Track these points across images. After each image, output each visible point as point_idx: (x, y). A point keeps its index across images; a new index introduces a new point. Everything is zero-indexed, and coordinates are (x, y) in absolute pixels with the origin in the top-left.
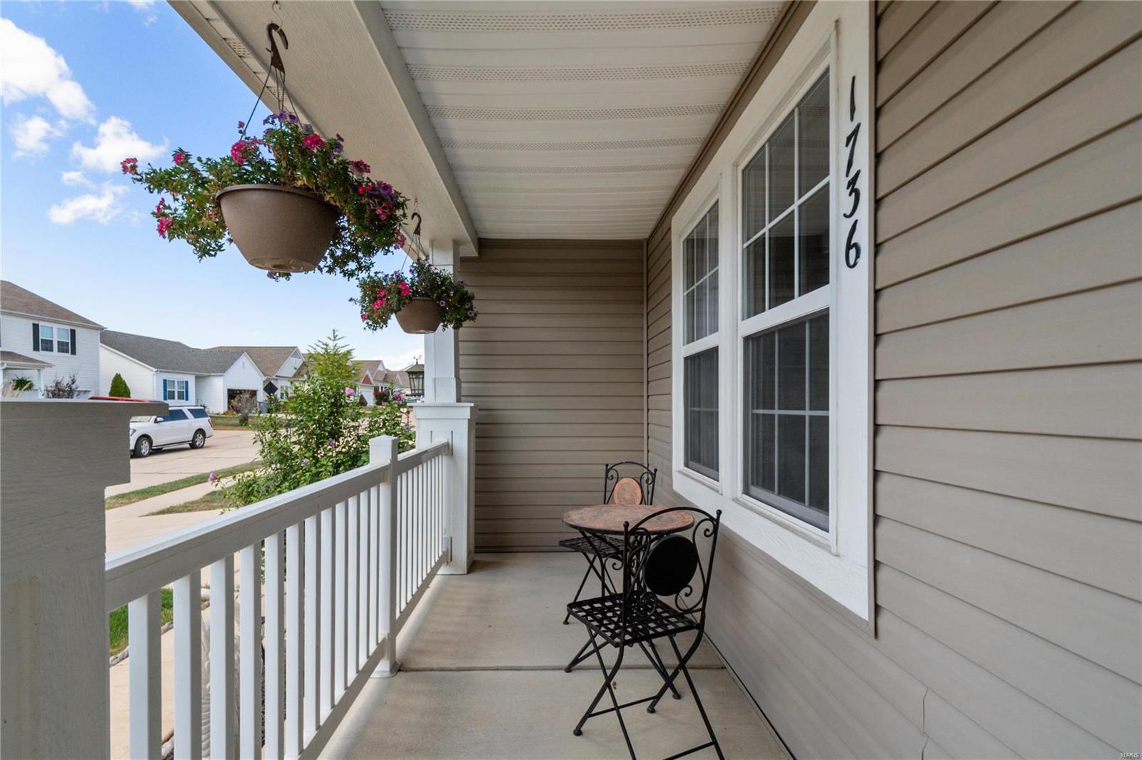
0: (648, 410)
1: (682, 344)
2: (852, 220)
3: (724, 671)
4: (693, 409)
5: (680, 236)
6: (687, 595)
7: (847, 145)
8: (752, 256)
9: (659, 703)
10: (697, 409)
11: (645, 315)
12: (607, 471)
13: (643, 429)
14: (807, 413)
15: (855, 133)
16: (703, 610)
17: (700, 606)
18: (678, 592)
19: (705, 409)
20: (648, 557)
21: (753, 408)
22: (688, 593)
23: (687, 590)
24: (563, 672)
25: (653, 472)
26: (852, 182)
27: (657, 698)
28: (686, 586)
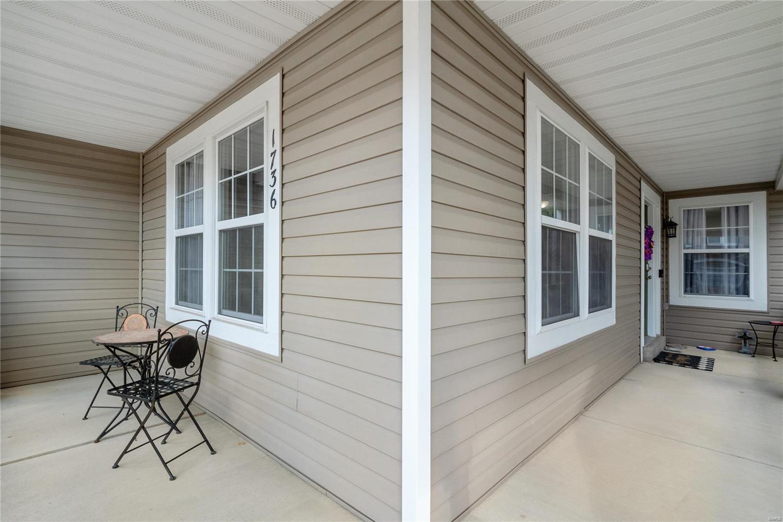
0: (142, 270)
1: (174, 229)
2: (273, 188)
3: (206, 415)
4: (181, 269)
5: (173, 161)
6: (191, 367)
7: (271, 156)
8: (223, 188)
9: (170, 436)
10: (184, 269)
11: (141, 204)
12: (118, 312)
13: (138, 283)
14: (253, 270)
15: (275, 152)
16: (200, 374)
17: (198, 372)
18: (187, 365)
19: (191, 269)
20: (171, 348)
21: (224, 268)
22: (192, 365)
23: (191, 364)
24: (93, 444)
25: (156, 309)
26: (274, 173)
27: (169, 433)
28: (191, 362)
